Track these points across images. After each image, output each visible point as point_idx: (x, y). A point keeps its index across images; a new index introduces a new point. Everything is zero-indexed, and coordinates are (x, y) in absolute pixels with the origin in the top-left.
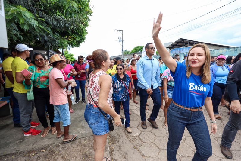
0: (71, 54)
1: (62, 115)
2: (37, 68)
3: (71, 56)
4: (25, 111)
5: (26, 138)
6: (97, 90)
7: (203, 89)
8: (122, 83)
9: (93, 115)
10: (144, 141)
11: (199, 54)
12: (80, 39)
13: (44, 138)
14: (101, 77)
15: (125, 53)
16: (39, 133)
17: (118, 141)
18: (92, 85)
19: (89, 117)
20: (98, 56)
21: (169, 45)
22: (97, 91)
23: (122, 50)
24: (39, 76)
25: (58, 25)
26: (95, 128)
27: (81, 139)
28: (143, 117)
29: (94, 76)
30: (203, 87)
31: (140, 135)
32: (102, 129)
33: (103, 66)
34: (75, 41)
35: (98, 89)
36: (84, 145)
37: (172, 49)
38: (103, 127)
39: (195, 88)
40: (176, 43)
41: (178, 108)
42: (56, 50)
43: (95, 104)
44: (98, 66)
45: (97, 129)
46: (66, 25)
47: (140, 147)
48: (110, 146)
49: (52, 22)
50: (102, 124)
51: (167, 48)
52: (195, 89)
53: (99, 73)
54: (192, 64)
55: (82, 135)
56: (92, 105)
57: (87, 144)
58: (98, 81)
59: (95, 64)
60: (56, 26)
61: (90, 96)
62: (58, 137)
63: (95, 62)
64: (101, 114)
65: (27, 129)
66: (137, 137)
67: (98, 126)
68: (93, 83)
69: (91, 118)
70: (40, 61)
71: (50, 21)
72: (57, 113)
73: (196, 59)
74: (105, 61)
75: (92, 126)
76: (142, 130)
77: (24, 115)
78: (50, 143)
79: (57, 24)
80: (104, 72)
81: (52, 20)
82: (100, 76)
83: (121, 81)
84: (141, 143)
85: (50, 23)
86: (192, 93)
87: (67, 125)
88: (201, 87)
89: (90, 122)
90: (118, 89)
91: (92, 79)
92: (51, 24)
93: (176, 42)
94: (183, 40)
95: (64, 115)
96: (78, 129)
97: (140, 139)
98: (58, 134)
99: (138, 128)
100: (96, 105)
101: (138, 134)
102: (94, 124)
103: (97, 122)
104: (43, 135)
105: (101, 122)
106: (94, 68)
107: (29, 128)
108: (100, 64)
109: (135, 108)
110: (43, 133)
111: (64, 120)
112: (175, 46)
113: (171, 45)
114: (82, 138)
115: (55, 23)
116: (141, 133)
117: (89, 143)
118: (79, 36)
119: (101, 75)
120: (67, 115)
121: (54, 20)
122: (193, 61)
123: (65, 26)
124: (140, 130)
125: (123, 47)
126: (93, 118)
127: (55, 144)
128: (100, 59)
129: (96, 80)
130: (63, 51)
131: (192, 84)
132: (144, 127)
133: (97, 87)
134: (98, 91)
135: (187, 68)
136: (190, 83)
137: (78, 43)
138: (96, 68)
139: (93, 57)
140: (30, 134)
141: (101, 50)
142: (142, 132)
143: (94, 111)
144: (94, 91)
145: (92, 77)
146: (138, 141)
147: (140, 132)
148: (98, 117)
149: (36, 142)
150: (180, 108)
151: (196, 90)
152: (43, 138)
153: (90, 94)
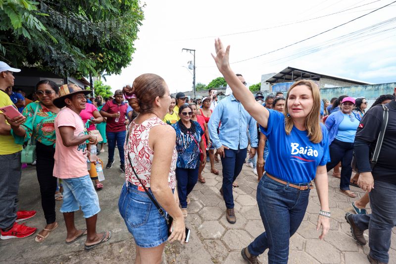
0: (106, 86)
1: (79, 198)
2: (43, 107)
3: (107, 89)
4: (5, 189)
5: (3, 244)
6: (146, 157)
7: (313, 152)
8: (189, 136)
9: (136, 206)
10: (231, 248)
11: (303, 97)
12: (122, 60)
13: (41, 243)
14: (153, 131)
15: (198, 88)
16: (32, 233)
17: (184, 248)
18: (135, 147)
19: (127, 210)
20: (146, 86)
21: (270, 78)
22: (146, 159)
23: (194, 83)
24: (41, 122)
25: (78, 32)
26: (140, 234)
27: (114, 244)
28: (230, 201)
29: (138, 129)
30: (313, 150)
31: (223, 235)
32: (154, 234)
33: (158, 106)
34: (112, 63)
35: (148, 156)
36: (118, 257)
37: (275, 84)
38: (157, 231)
39: (301, 150)
40: (282, 75)
41: (277, 185)
42: (80, 78)
43: (141, 185)
44: (145, 107)
45: (144, 234)
46: (93, 33)
47: (223, 260)
48: (168, 258)
49: (65, 25)
50: (154, 225)
51: (267, 81)
52: (300, 153)
53: (150, 122)
54: (294, 112)
55: (117, 236)
56: (136, 187)
57: (125, 255)
58: (147, 138)
59: (140, 104)
60: (73, 34)
61: (131, 169)
62: (68, 241)
63: (141, 99)
64: (153, 205)
65: (6, 225)
66: (218, 239)
67: (145, 230)
68: (136, 142)
69: (133, 212)
70: (45, 95)
71: (61, 23)
72: (68, 194)
73: (299, 105)
74: (161, 97)
75: (133, 229)
76: (228, 225)
77: (3, 197)
78: (52, 254)
79: (76, 30)
80: (159, 120)
81: (65, 21)
82: (152, 128)
83: (188, 132)
84: (225, 252)
85: (62, 27)
86: (296, 159)
87: (91, 216)
88: (309, 150)
89: (130, 221)
90: (184, 146)
91: (134, 135)
92: (64, 28)
93: (281, 73)
94: (293, 69)
95: (83, 197)
96: (110, 224)
97: (225, 245)
98: (70, 236)
99: (220, 222)
100: (144, 186)
101: (219, 234)
102: (137, 225)
103: (144, 221)
104: (39, 237)
105: (153, 221)
106: (139, 111)
107: (11, 223)
108: (150, 103)
109: (215, 182)
110: (39, 234)
111: (84, 207)
112: (279, 80)
113: (273, 77)
114: (116, 242)
115: (72, 28)
116: (225, 232)
117: (128, 252)
118: (120, 55)
119: (153, 125)
120: (88, 197)
121: (69, 21)
122: (294, 107)
123: (91, 34)
124: (224, 226)
125: (194, 78)
126: (137, 213)
127: (60, 257)
128: (150, 93)
129: (144, 136)
130: (91, 81)
131: (295, 145)
132: (232, 220)
133: (147, 151)
134: (148, 158)
135: (286, 120)
136: (292, 143)
137: (117, 68)
138: (143, 110)
139: (136, 88)
140: (12, 235)
141: (151, 75)
142: (227, 229)
143: (140, 199)
144: (140, 159)
145: (133, 129)
146: (220, 248)
147: (224, 229)
148: (147, 210)
149: (24, 252)
150: (281, 185)
151: (301, 155)
152: (38, 242)
153: (131, 164)
